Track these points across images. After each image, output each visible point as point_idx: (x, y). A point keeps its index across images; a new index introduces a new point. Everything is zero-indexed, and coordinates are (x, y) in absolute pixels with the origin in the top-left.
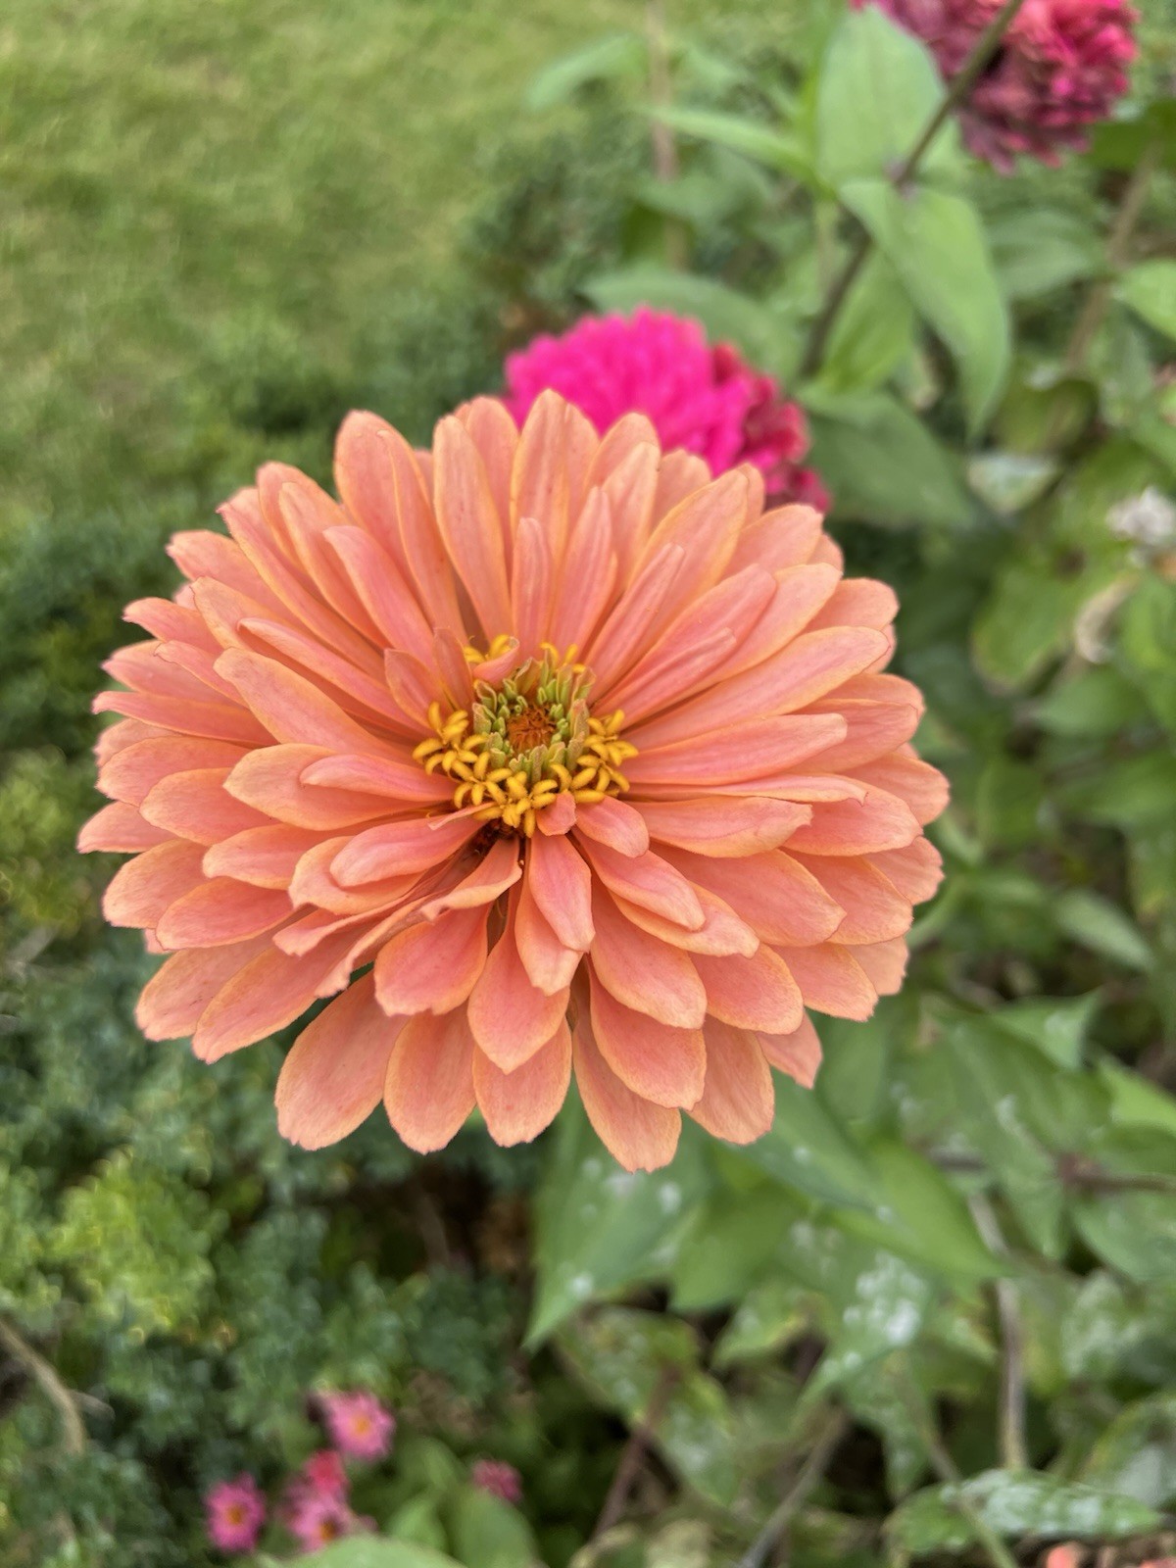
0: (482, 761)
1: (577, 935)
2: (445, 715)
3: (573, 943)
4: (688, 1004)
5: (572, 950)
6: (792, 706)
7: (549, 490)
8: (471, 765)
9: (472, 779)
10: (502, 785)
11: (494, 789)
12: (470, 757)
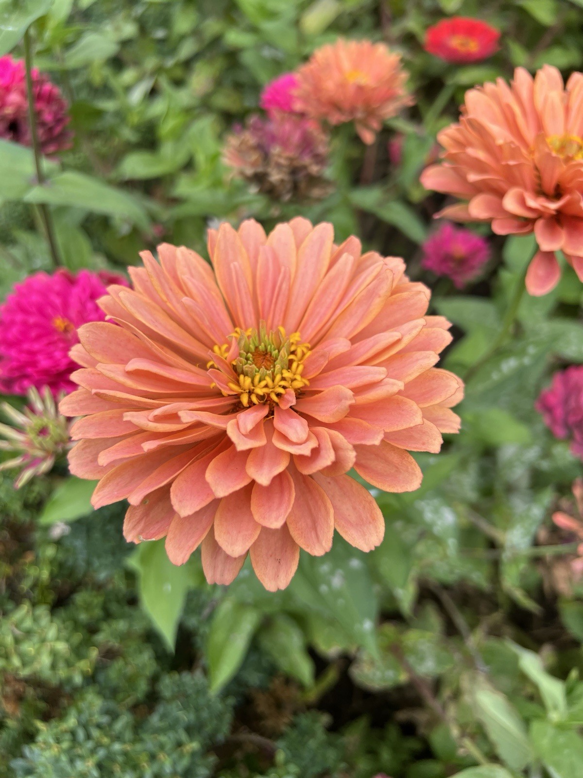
0: (268, 380)
1: (380, 373)
2: (237, 382)
3: (383, 376)
4: (428, 357)
5: (385, 378)
6: (324, 269)
7: (171, 289)
8: (266, 386)
9: (271, 390)
10: (283, 379)
11: (283, 383)
12: (263, 383)
